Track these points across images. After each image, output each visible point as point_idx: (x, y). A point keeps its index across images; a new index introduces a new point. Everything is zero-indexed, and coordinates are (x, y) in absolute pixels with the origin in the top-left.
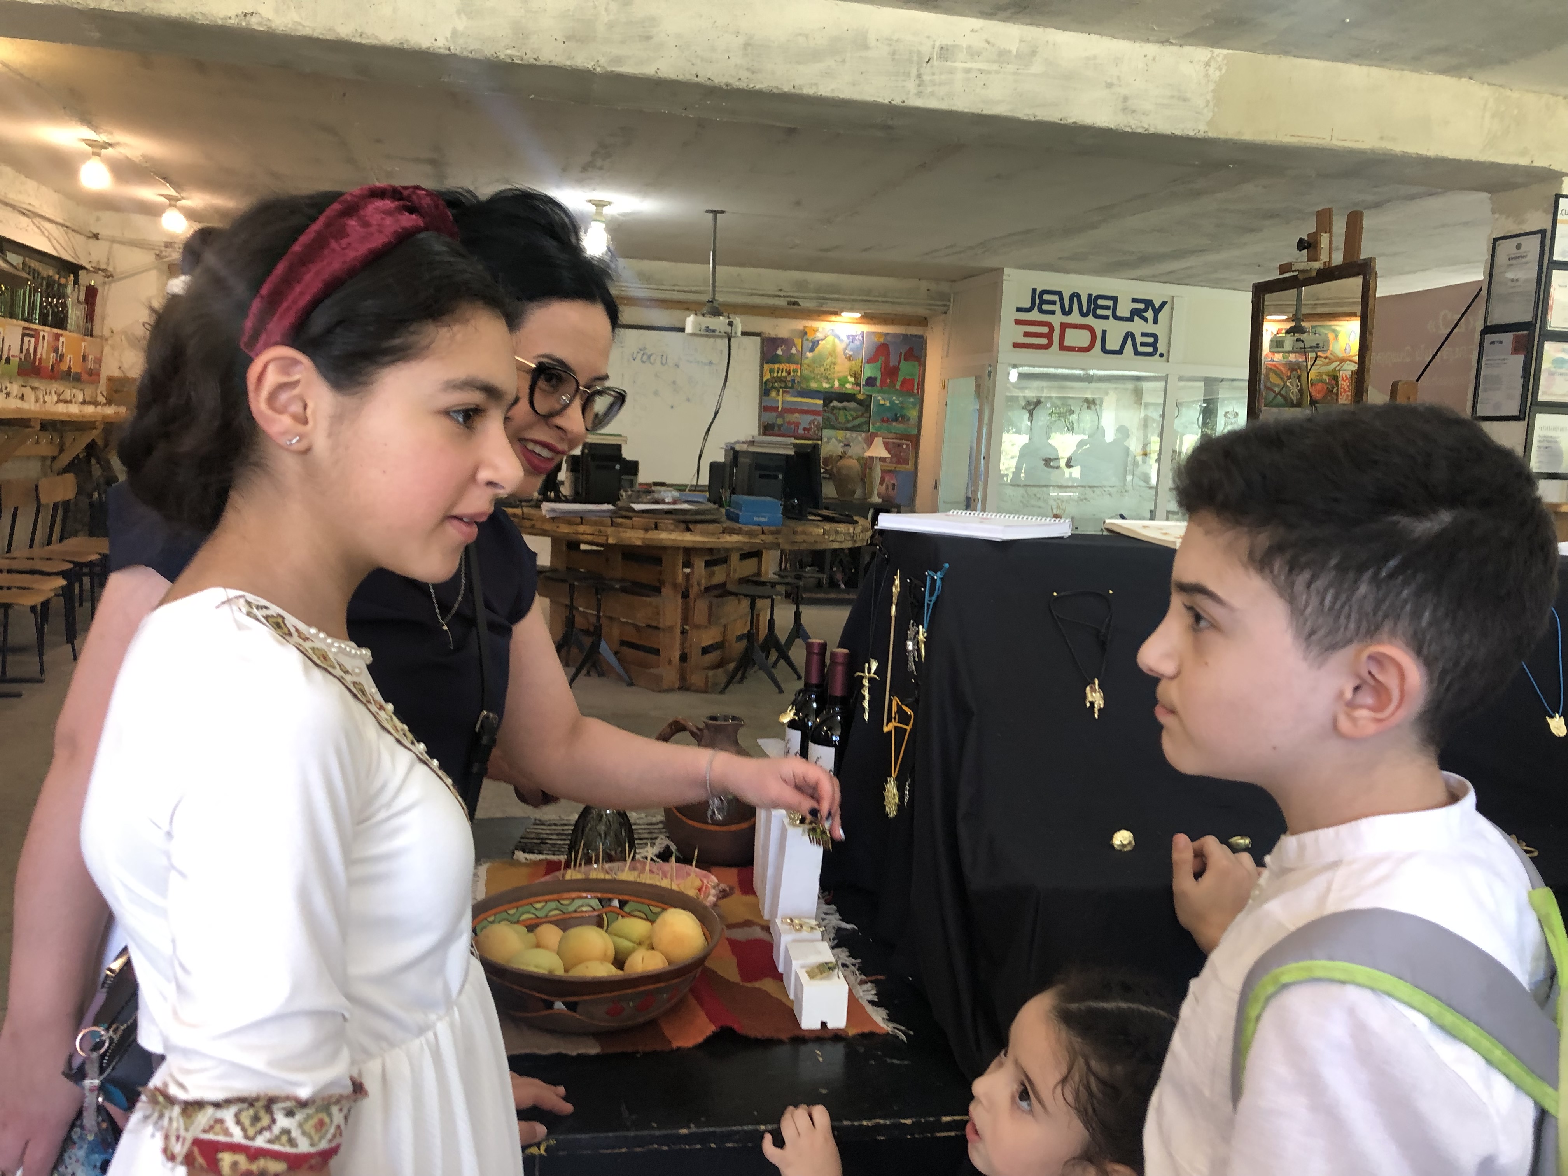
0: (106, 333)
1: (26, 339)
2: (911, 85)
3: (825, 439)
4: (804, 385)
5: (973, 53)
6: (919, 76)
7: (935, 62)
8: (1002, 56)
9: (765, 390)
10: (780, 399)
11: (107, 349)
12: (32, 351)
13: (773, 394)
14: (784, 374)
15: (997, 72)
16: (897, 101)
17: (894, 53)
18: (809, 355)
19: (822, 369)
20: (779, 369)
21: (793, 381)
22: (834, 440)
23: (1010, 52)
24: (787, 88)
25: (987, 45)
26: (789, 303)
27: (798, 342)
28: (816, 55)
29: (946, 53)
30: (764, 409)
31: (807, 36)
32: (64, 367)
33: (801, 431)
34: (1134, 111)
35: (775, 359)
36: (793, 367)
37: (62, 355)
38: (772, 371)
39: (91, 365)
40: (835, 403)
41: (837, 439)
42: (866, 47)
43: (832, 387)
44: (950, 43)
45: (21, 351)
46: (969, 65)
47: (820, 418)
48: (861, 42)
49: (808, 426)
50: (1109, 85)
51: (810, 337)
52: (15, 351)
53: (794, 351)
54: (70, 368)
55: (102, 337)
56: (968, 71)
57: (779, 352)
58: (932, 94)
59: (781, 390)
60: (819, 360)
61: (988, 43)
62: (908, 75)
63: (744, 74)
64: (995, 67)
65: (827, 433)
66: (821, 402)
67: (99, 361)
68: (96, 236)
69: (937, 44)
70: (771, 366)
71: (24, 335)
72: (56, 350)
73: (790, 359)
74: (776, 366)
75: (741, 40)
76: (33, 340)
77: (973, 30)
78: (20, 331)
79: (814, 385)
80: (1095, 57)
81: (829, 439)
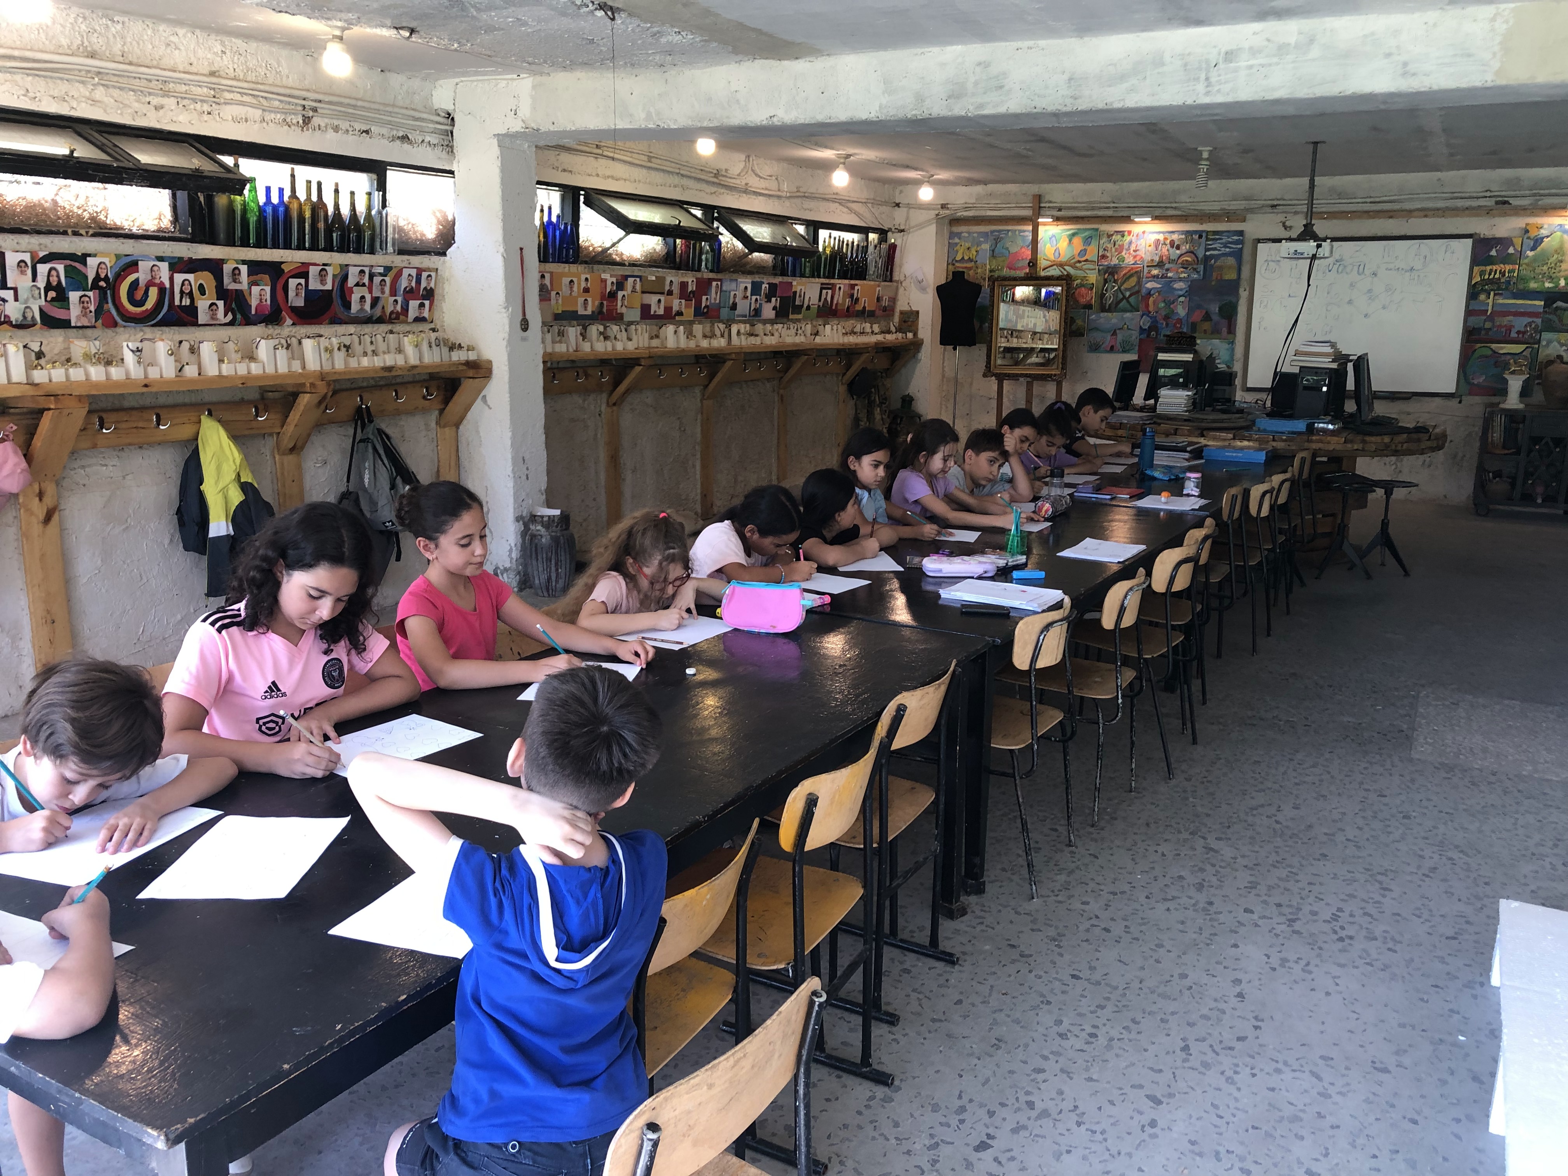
0: (902, 278)
1: (824, 291)
2: (1201, 87)
3: (1544, 343)
4: (1521, 287)
5: (1254, 52)
6: (1207, 79)
7: (1221, 66)
8: (1282, 49)
9: (1473, 293)
10: (1490, 302)
11: (901, 290)
12: (829, 299)
13: (1482, 297)
14: (1497, 276)
15: (1277, 64)
16: (1189, 102)
17: (1186, 65)
18: (1530, 254)
19: (1545, 268)
20: (1491, 270)
21: (1508, 282)
22: (1555, 343)
23: (1289, 44)
24: (1101, 106)
25: (1266, 43)
26: (1497, 203)
27: (1518, 242)
28: (1122, 78)
29: (1230, 56)
30: (1469, 313)
31: (1115, 65)
32: (859, 307)
33: (1514, 335)
34: (1414, 74)
35: (1490, 261)
36: (1508, 267)
37: (857, 299)
38: (1482, 273)
39: (885, 303)
40: (1560, 304)
41: (1559, 343)
42: (1163, 64)
43: (1556, 287)
44: (1235, 47)
45: (820, 300)
46: (1250, 63)
47: (1539, 321)
48: (1158, 61)
49: (1522, 329)
50: (1388, 55)
51: (1533, 234)
52: (815, 300)
53: (1511, 250)
54: (864, 307)
55: (897, 282)
56: (1251, 67)
57: (1493, 253)
58: (1219, 91)
59: (1492, 293)
60: (1543, 259)
61: (1268, 40)
62: (1197, 79)
63: (1069, 101)
64: (1275, 60)
65: (1546, 336)
66: (1542, 303)
67: (894, 300)
68: (898, 205)
69: (1223, 50)
70: (1483, 268)
71: (822, 289)
72: (852, 296)
73: (1506, 259)
74: (1488, 268)
75: (1066, 77)
76: (830, 292)
77: (1254, 34)
78: (819, 286)
79: (1533, 285)
80: (1373, 34)
81: (1549, 342)
